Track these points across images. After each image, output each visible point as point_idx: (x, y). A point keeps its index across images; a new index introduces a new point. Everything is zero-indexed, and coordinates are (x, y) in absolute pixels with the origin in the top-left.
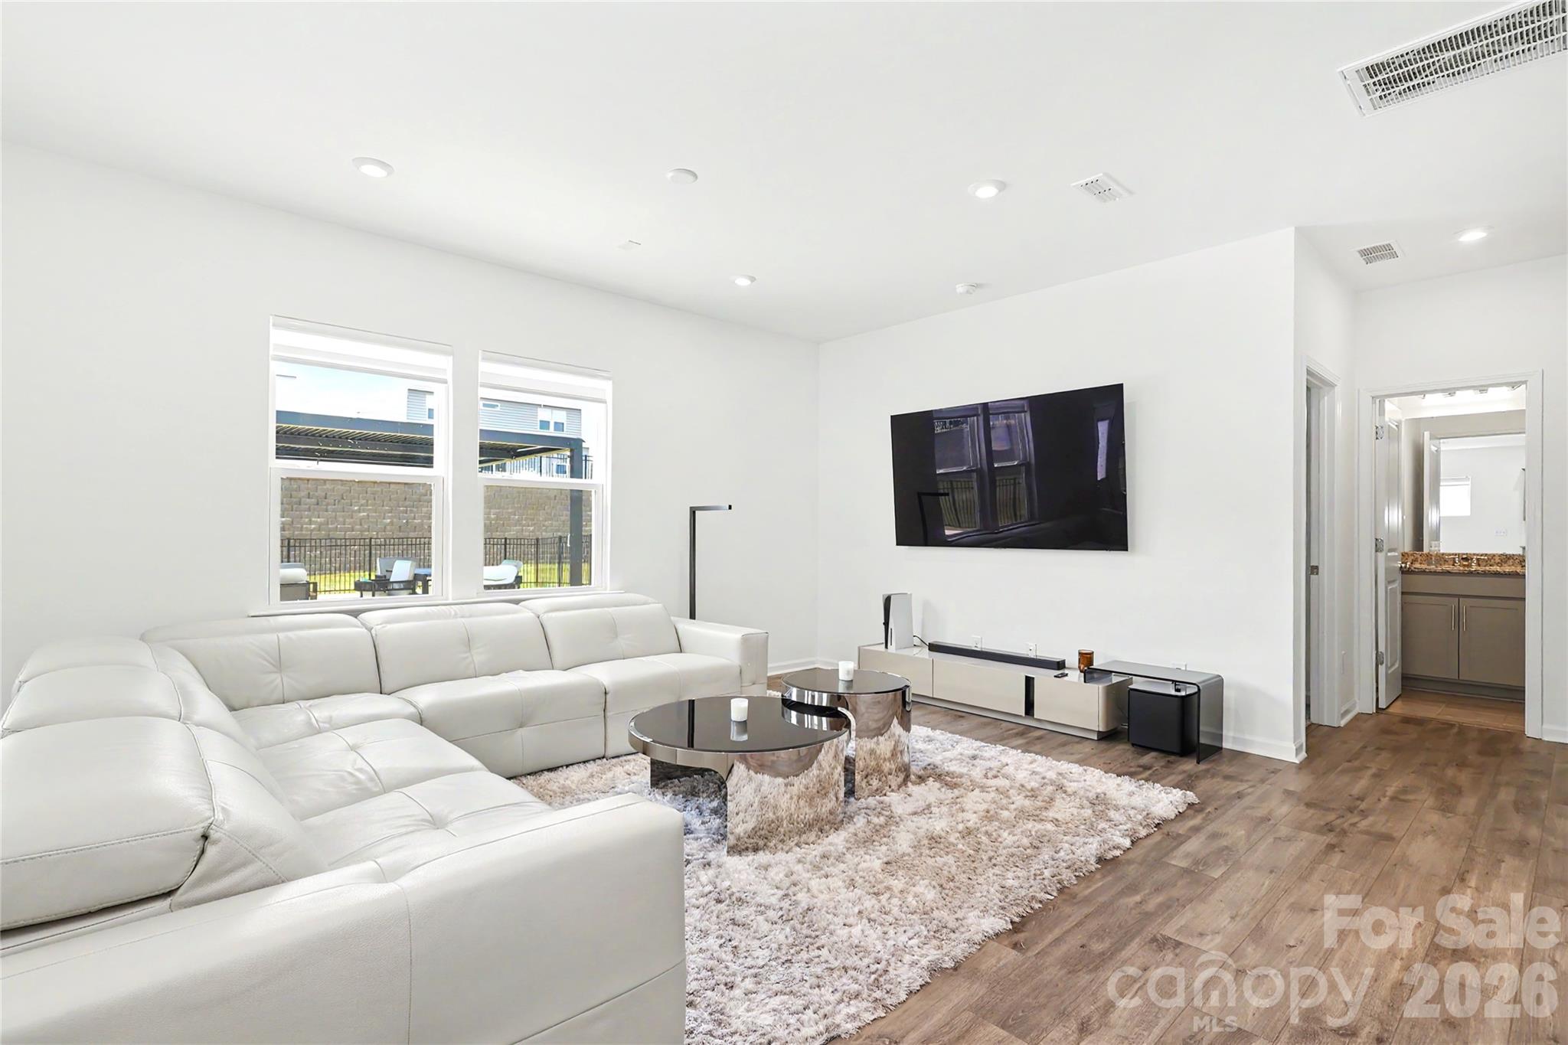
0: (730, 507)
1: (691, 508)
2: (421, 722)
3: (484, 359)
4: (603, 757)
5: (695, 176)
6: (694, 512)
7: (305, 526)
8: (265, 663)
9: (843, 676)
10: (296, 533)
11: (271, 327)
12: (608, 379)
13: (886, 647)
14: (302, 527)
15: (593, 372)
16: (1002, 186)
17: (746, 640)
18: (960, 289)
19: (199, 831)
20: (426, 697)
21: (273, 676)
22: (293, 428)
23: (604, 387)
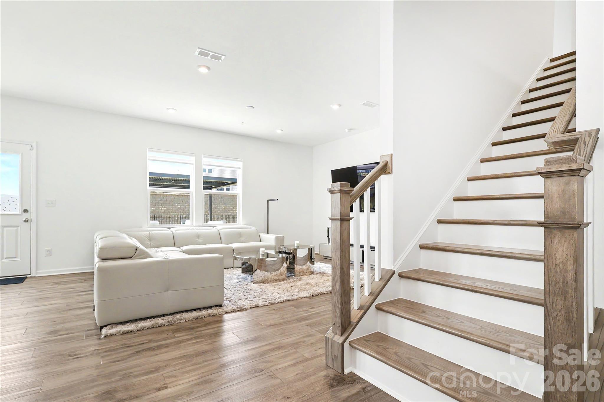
0: (278, 200)
1: (267, 200)
2: (183, 252)
3: (204, 157)
4: (233, 268)
5: (254, 108)
6: (268, 201)
7: (160, 211)
8: (146, 239)
9: (296, 245)
10: (157, 213)
11: (147, 152)
12: (242, 161)
13: (328, 244)
14: (159, 211)
15: (237, 159)
16: (340, 105)
17: (277, 238)
18: (347, 130)
19: (136, 248)
20: (185, 248)
21: (148, 242)
22: (154, 178)
23: (240, 164)
